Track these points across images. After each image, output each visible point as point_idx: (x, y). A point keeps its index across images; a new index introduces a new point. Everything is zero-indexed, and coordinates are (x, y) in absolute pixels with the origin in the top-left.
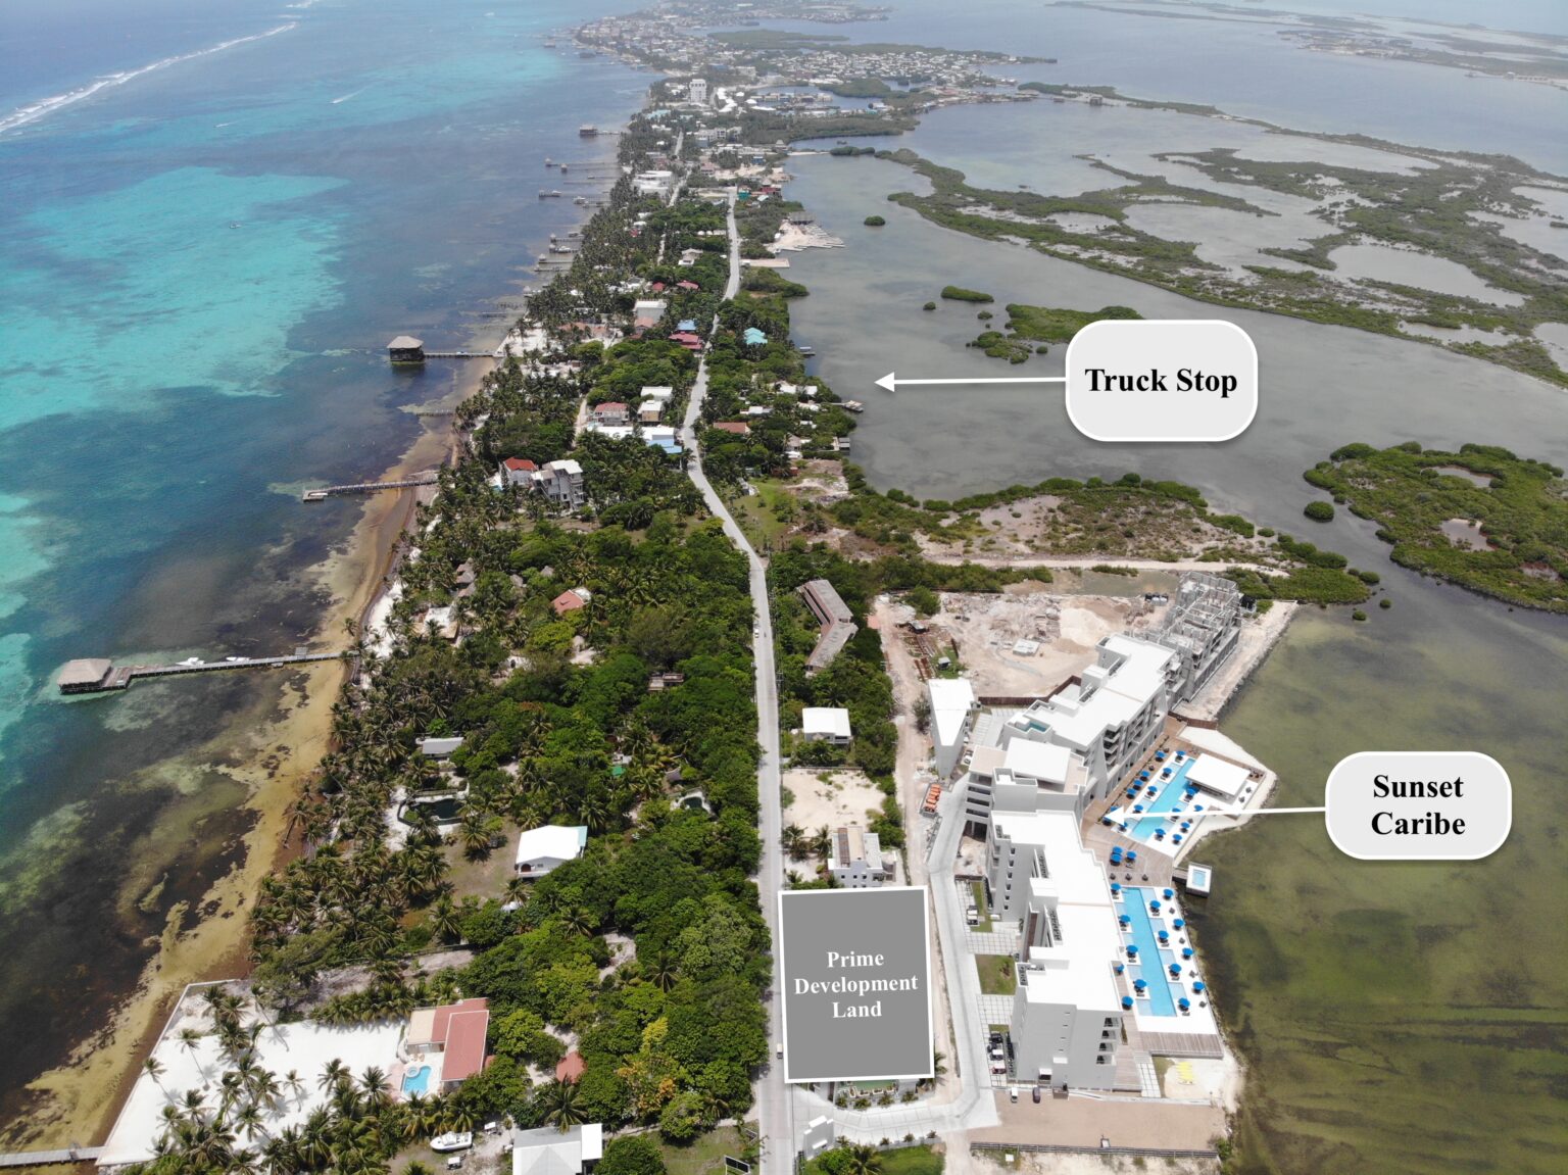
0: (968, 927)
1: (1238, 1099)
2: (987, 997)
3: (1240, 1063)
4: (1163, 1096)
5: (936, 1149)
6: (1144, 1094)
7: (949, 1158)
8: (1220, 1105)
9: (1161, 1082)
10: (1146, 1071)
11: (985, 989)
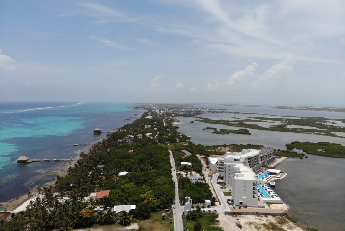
0: (221, 189)
1: (288, 209)
2: (226, 197)
3: (288, 205)
4: (270, 208)
5: (216, 214)
6: (265, 208)
7: (219, 215)
8: (284, 209)
9: (269, 207)
10: (265, 205)
11: (225, 195)
